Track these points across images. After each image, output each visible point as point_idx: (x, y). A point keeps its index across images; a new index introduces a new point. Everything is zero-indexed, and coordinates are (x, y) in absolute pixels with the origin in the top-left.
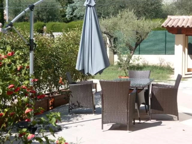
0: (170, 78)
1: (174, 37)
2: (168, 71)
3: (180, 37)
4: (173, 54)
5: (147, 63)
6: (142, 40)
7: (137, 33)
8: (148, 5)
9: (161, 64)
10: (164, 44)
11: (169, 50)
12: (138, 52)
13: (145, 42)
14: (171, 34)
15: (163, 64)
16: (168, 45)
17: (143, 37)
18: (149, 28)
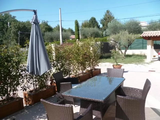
0: (144, 61)
1: (147, 41)
2: (144, 57)
3: (150, 42)
4: (146, 49)
5: (134, 53)
6: (131, 44)
7: (128, 40)
8: (135, 29)
9: (141, 54)
10: (142, 45)
11: (144, 47)
12: (130, 49)
13: (133, 44)
14: (145, 40)
15: (142, 54)
16: (144, 45)
17: (131, 42)
18: (134, 38)
